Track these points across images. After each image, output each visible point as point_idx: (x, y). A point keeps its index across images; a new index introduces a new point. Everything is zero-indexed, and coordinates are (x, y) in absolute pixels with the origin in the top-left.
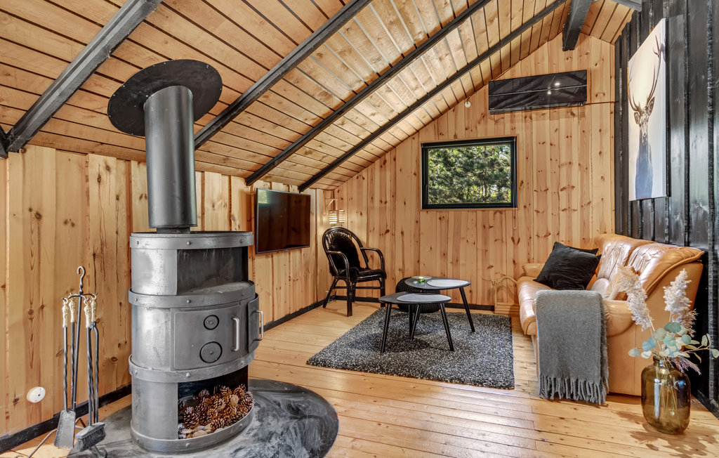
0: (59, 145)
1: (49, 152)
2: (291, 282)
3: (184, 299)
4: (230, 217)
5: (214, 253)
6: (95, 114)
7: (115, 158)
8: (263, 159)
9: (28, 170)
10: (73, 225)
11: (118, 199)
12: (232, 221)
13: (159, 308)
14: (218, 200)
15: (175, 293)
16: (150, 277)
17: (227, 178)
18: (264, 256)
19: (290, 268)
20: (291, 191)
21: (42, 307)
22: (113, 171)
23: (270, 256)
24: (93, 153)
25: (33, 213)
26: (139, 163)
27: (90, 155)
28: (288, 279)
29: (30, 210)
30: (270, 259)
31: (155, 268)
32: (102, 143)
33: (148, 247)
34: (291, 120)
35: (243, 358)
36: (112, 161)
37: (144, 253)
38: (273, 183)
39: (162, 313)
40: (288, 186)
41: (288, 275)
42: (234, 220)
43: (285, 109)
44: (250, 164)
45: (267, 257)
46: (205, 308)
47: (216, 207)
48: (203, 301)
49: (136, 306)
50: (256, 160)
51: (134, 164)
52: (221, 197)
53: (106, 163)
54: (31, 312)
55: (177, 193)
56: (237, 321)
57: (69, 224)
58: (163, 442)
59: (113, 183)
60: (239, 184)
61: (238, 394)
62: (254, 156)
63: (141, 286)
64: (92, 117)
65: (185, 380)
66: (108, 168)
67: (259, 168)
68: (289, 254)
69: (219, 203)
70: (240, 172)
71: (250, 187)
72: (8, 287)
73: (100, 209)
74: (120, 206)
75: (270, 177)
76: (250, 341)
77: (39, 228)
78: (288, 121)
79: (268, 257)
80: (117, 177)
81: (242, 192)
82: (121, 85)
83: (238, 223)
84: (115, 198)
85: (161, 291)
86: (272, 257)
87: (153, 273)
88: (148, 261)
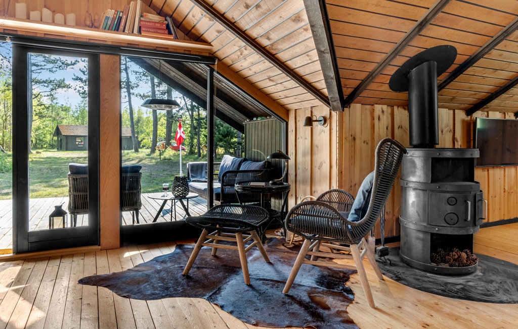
0: (363, 102)
1: (358, 106)
2: (506, 193)
3: (435, 186)
4: (454, 139)
5: (451, 161)
6: (383, 84)
7: (386, 106)
8: (482, 95)
9: (351, 117)
10: (367, 143)
11: (387, 129)
12: (456, 142)
13: (420, 190)
14: (446, 127)
15: (430, 182)
16: (415, 172)
17: (452, 111)
18: (481, 170)
19: (504, 182)
20: (507, 118)
21: (355, 184)
22: (385, 113)
23: (486, 170)
24: (377, 104)
25: (353, 137)
26: (398, 107)
27: (376, 106)
28: (503, 191)
29: (352, 136)
30: (486, 173)
31: (418, 167)
32: (382, 99)
33: (414, 155)
34: (509, 64)
35: (471, 228)
36: (385, 107)
37: (411, 159)
38: (489, 112)
39: (421, 192)
40: (505, 114)
41: (503, 187)
42: (457, 141)
43: (505, 58)
44: (472, 100)
45: (483, 170)
46: (447, 192)
47: (444, 133)
48: (447, 188)
49: (406, 188)
50: (477, 97)
51: (395, 108)
52: (447, 125)
53: (382, 109)
54: (351, 186)
55: (427, 125)
56: (469, 203)
57: (366, 143)
58: (421, 264)
59: (385, 120)
60: (461, 115)
61: (466, 253)
62: (475, 94)
63: (409, 177)
64: (381, 86)
65: (435, 232)
66: (383, 112)
67: (479, 102)
68: (505, 170)
69: (447, 129)
70: (463, 106)
71: (469, 117)
72: (343, 173)
73: (379, 134)
74: (388, 133)
75: (488, 108)
76: (477, 219)
77: (354, 145)
78: (507, 65)
79: (485, 171)
80: (387, 117)
81: (463, 121)
82: (398, 68)
83: (460, 143)
84: (386, 128)
85: (422, 180)
86: (488, 171)
87: (417, 170)
88: (413, 163)
